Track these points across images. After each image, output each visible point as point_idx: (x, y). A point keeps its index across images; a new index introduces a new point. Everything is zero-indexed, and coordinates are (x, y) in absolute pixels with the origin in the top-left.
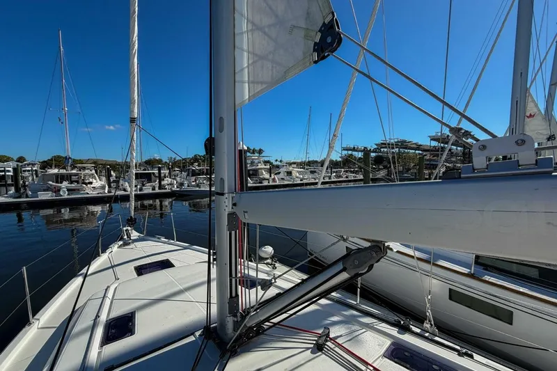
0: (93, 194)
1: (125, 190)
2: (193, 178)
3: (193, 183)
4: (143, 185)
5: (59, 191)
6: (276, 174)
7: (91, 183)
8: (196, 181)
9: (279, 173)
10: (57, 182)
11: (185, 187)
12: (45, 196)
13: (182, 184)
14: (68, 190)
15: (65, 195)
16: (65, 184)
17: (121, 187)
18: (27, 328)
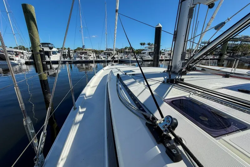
0: (91, 59)
1: (101, 59)
2: (126, 55)
3: (126, 57)
4: (108, 57)
5: (82, 58)
6: (163, 55)
7: (91, 55)
8: (127, 56)
9: (164, 54)
10: (81, 55)
11: (123, 58)
12: (78, 59)
13: (121, 58)
14: (84, 58)
15: (84, 60)
16: (83, 55)
17: (100, 58)
18: (94, 76)
